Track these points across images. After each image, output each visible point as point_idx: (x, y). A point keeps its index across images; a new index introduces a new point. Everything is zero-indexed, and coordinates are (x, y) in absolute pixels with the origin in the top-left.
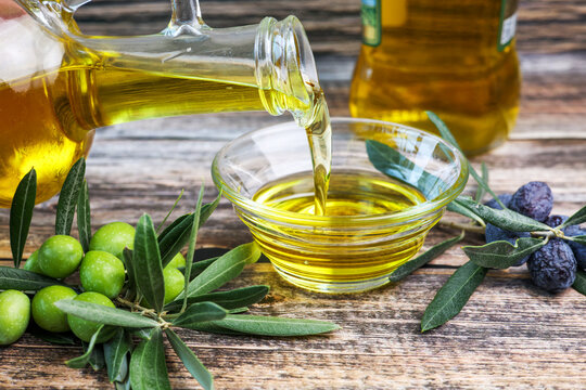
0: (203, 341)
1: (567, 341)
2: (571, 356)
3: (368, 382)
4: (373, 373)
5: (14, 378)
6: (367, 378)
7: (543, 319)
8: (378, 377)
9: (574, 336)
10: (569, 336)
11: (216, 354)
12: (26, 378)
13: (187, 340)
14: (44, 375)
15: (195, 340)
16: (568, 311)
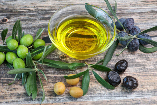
0: (51, 73)
1: (137, 68)
2: (138, 73)
3: (92, 86)
4: (93, 82)
5: (8, 90)
6: (92, 84)
7: (131, 60)
8: (94, 84)
9: (138, 66)
10: (137, 66)
11: (55, 78)
12: (10, 90)
13: (47, 73)
14: (15, 89)
15: (49, 73)
16: (137, 57)
